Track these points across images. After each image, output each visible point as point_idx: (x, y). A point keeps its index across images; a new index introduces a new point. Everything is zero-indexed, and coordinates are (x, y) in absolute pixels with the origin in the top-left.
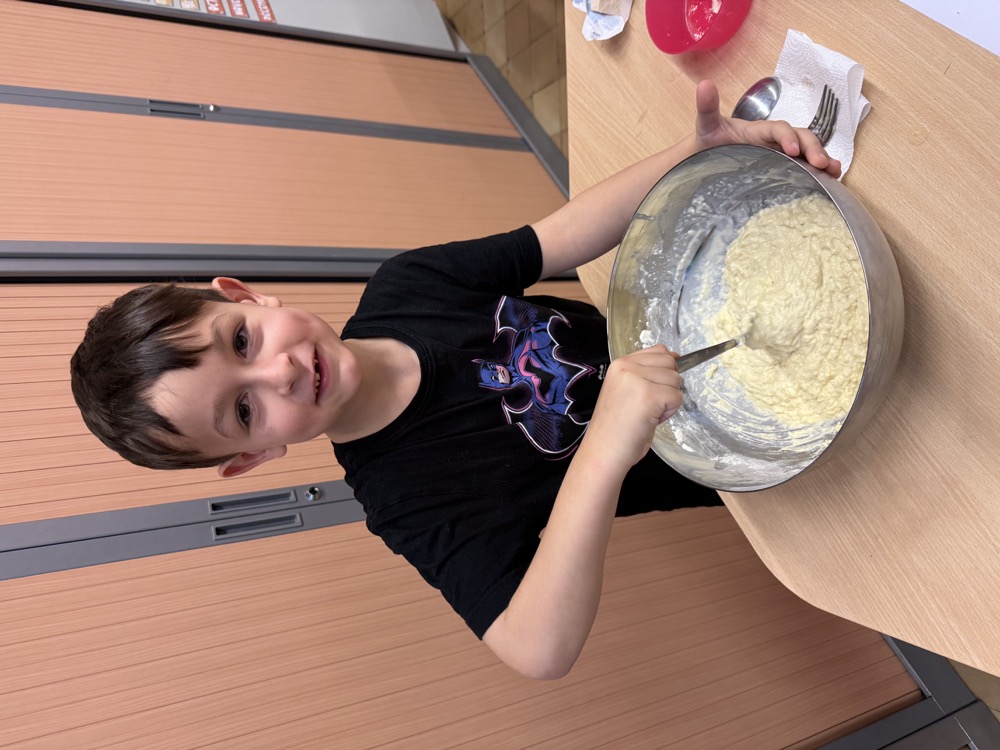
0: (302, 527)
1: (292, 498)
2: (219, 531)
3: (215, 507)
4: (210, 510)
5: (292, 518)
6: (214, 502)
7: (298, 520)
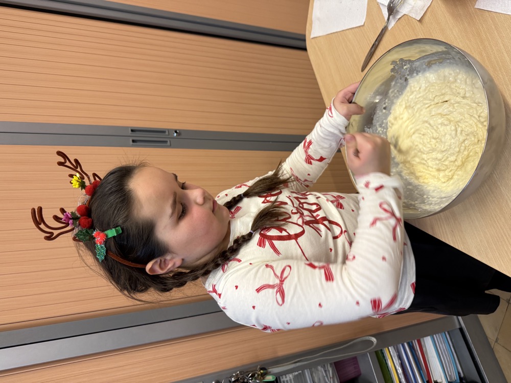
0: (170, 146)
1: (167, 133)
2: (133, 141)
3: (132, 131)
4: (130, 132)
5: (166, 142)
6: (133, 129)
7: (169, 143)
